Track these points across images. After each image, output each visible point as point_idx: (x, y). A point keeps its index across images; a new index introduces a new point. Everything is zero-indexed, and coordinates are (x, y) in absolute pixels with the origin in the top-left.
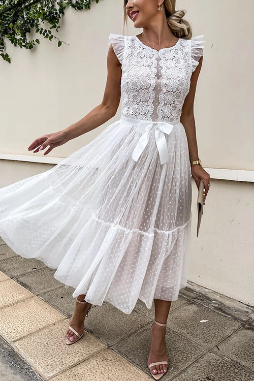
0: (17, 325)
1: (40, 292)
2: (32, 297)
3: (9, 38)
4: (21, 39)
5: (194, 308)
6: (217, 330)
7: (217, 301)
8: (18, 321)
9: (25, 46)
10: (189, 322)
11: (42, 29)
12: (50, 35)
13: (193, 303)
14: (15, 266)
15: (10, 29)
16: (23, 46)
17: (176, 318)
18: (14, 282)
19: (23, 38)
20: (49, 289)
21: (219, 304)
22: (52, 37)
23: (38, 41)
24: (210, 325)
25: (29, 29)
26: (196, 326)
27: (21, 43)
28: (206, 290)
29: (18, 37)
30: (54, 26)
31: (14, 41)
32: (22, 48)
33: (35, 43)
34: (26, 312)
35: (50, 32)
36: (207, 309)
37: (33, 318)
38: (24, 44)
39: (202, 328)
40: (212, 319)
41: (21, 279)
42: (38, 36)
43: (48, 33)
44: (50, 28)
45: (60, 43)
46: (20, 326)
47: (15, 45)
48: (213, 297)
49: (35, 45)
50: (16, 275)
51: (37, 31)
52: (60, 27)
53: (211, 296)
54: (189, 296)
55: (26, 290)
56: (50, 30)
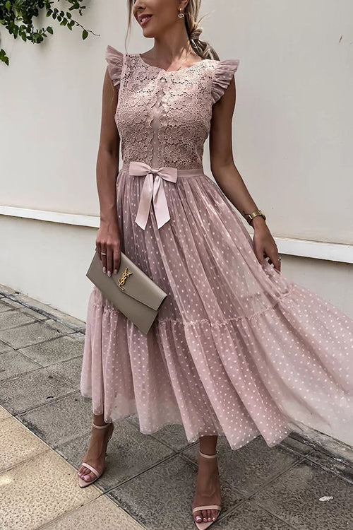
0: (22, 509)
1: (60, 442)
2: (46, 452)
3: (5, 24)
4: (24, 27)
5: (306, 472)
6: (348, 516)
7: (343, 459)
8: (23, 499)
9: (30, 38)
10: (302, 500)
11: (56, 11)
12: (69, 21)
13: (305, 463)
14: (20, 392)
15: (7, 11)
16: (28, 37)
17: (280, 493)
18: (17, 423)
19: (26, 26)
20: (73, 437)
21: (348, 464)
22: (73, 23)
23: (50, 30)
24: (335, 505)
25: (37, 10)
26: (313, 508)
27: (24, 34)
28: (324, 437)
29: (20, 24)
30: (76, 6)
31: (13, 29)
32: (25, 41)
33: (47, 33)
34: (36, 482)
35: (69, 16)
36: (328, 475)
37: (48, 493)
38: (28, 35)
39: (324, 512)
40: (338, 494)
41: (29, 417)
42: (50, 22)
43: (65, 16)
44: (70, 9)
45: (85, 35)
46: (27, 510)
47: (15, 37)
48: (335, 451)
49: (45, 36)
50: (20, 409)
51: (49, 14)
52: (84, 7)
53: (331, 447)
54: (297, 450)
55: (38, 439)
56: (69, 12)
